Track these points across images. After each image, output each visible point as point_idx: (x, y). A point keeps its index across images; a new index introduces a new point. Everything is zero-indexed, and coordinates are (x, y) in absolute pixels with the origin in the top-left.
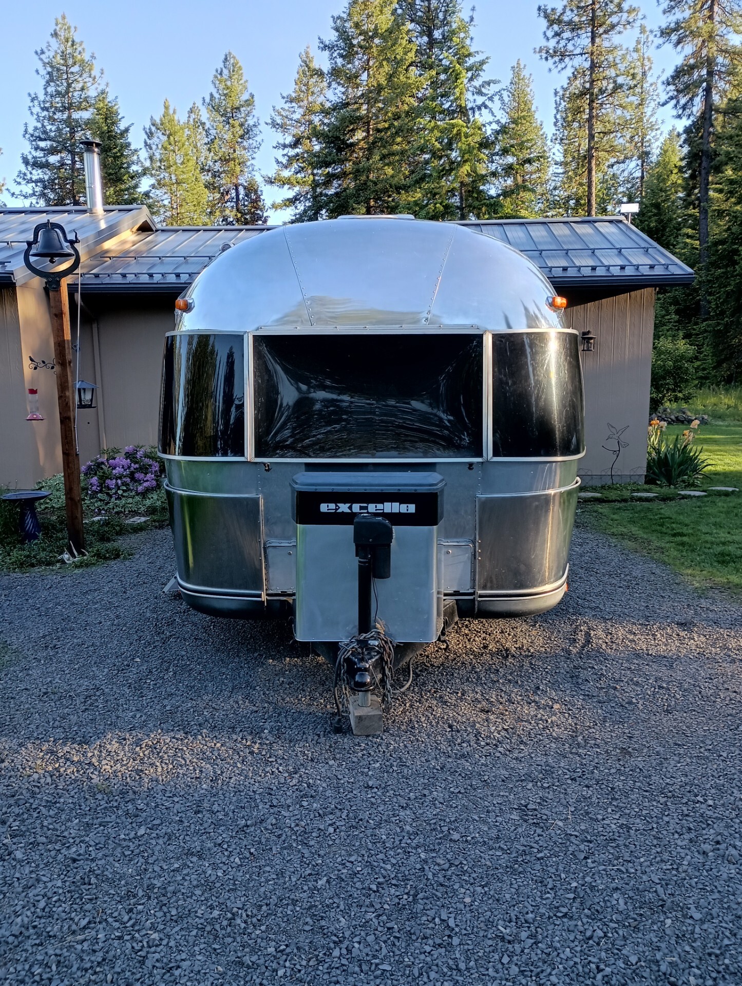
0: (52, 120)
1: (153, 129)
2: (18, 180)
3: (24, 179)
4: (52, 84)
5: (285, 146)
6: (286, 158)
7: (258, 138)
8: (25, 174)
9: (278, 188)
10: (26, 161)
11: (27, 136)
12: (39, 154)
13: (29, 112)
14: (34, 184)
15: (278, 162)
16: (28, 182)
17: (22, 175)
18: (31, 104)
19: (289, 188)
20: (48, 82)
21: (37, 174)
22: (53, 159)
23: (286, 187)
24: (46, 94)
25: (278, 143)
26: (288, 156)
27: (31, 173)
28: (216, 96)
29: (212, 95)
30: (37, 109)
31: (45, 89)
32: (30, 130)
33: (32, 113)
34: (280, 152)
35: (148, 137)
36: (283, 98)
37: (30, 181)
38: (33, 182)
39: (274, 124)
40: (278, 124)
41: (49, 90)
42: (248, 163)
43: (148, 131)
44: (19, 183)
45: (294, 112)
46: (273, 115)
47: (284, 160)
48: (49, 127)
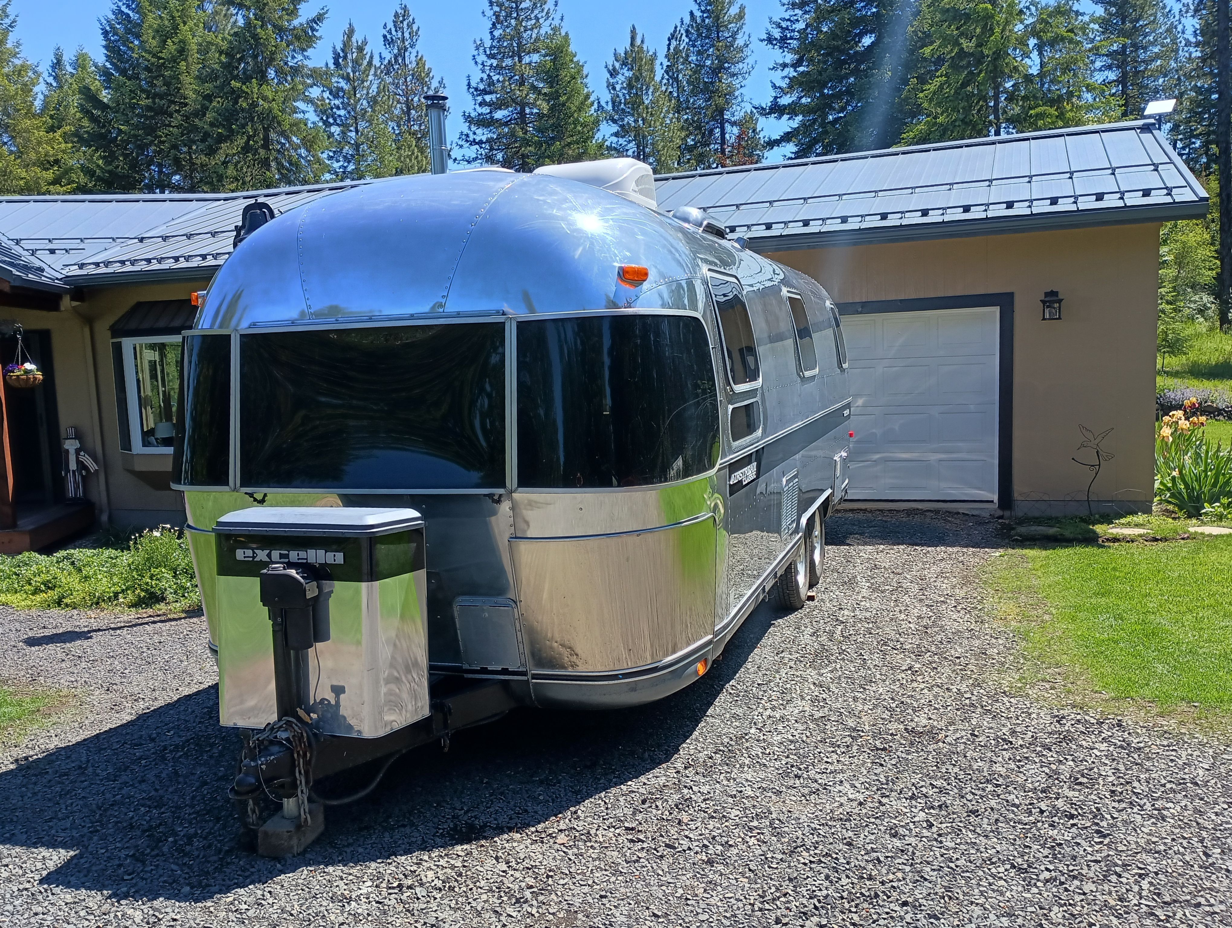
0: (498, 68)
1: (617, 65)
2: (460, 143)
3: (467, 141)
4: (499, 26)
5: (784, 66)
6: (787, 81)
7: (750, 61)
8: (467, 135)
9: (775, 120)
10: (468, 119)
11: (471, 90)
12: (486, 110)
13: (473, 62)
14: (477, 146)
15: (774, 86)
16: (471, 144)
17: (464, 137)
18: (476, 53)
19: (789, 119)
20: (494, 24)
21: (482, 134)
22: (499, 114)
23: (786, 117)
24: (493, 38)
25: (776, 64)
26: (789, 78)
27: (475, 133)
28: (698, 14)
29: (692, 13)
30: (482, 58)
31: (491, 33)
32: (473, 84)
33: (476, 63)
34: (779, 73)
35: (611, 75)
36: (784, 5)
37: (474, 142)
38: (477, 143)
39: (770, 40)
40: (776, 39)
41: (497, 33)
42: (736, 93)
43: (611, 68)
44: (461, 146)
45: (797, 20)
46: (770, 29)
47: (784, 84)
48: (495, 78)
